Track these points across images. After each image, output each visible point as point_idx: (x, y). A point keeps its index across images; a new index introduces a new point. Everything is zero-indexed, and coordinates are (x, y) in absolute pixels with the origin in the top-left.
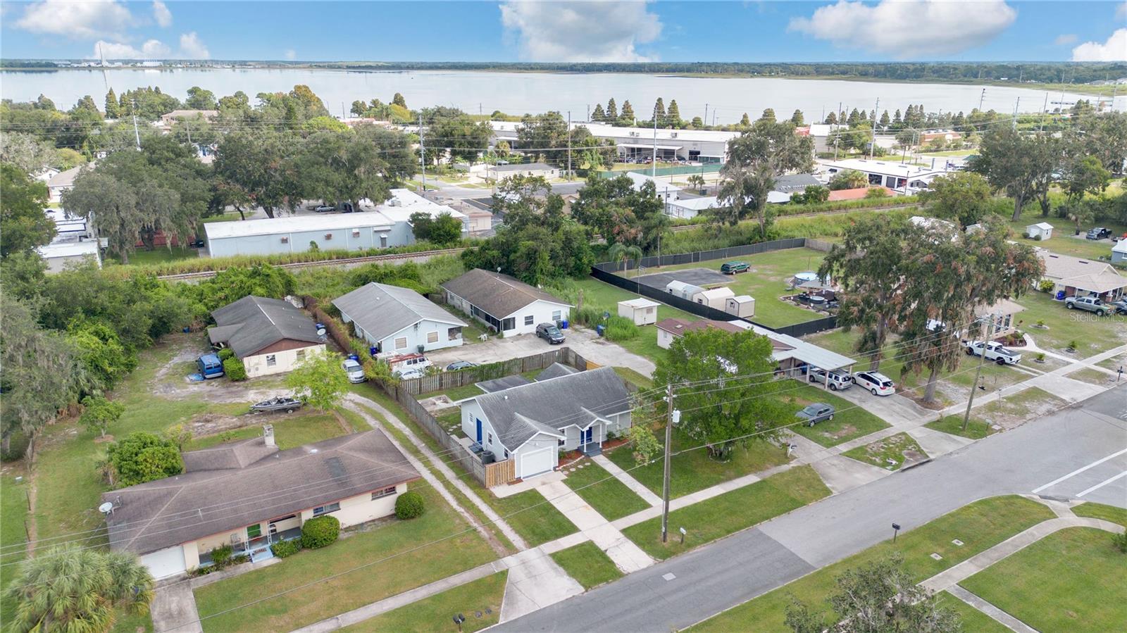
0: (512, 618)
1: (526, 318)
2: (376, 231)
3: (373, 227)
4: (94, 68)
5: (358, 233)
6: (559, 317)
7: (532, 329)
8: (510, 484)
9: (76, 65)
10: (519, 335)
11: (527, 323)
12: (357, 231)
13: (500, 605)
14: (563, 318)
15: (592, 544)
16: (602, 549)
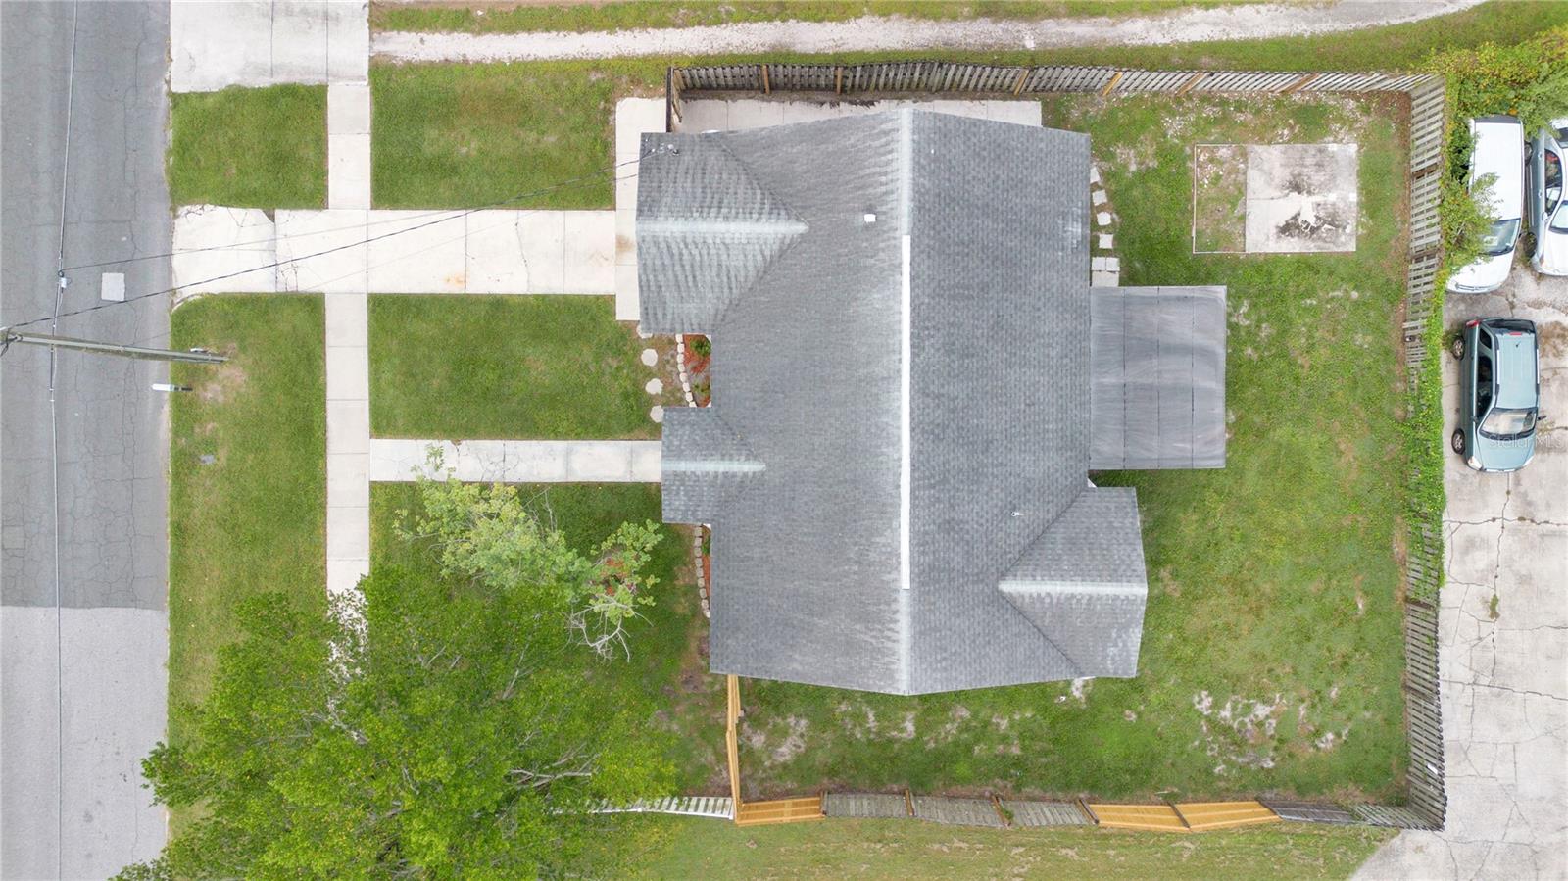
15: (315, 196)
16: (281, 214)
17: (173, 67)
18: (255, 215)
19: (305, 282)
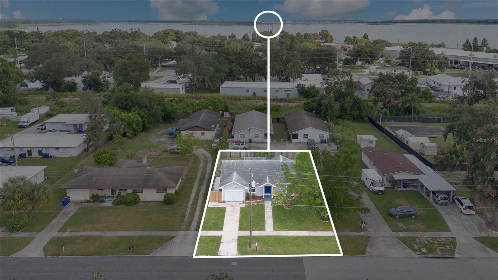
0: (155, 255)
1: (304, 135)
2: (285, 91)
3: (284, 89)
4: (269, 24)
5: (278, 91)
6: (323, 137)
7: (306, 140)
8: (219, 202)
9: (263, 23)
10: (300, 142)
11: (305, 137)
12: (277, 89)
13: (157, 249)
14: (325, 138)
15: (220, 238)
16: (222, 241)
17: (189, 256)
18: (221, 244)
19: (236, 238)
